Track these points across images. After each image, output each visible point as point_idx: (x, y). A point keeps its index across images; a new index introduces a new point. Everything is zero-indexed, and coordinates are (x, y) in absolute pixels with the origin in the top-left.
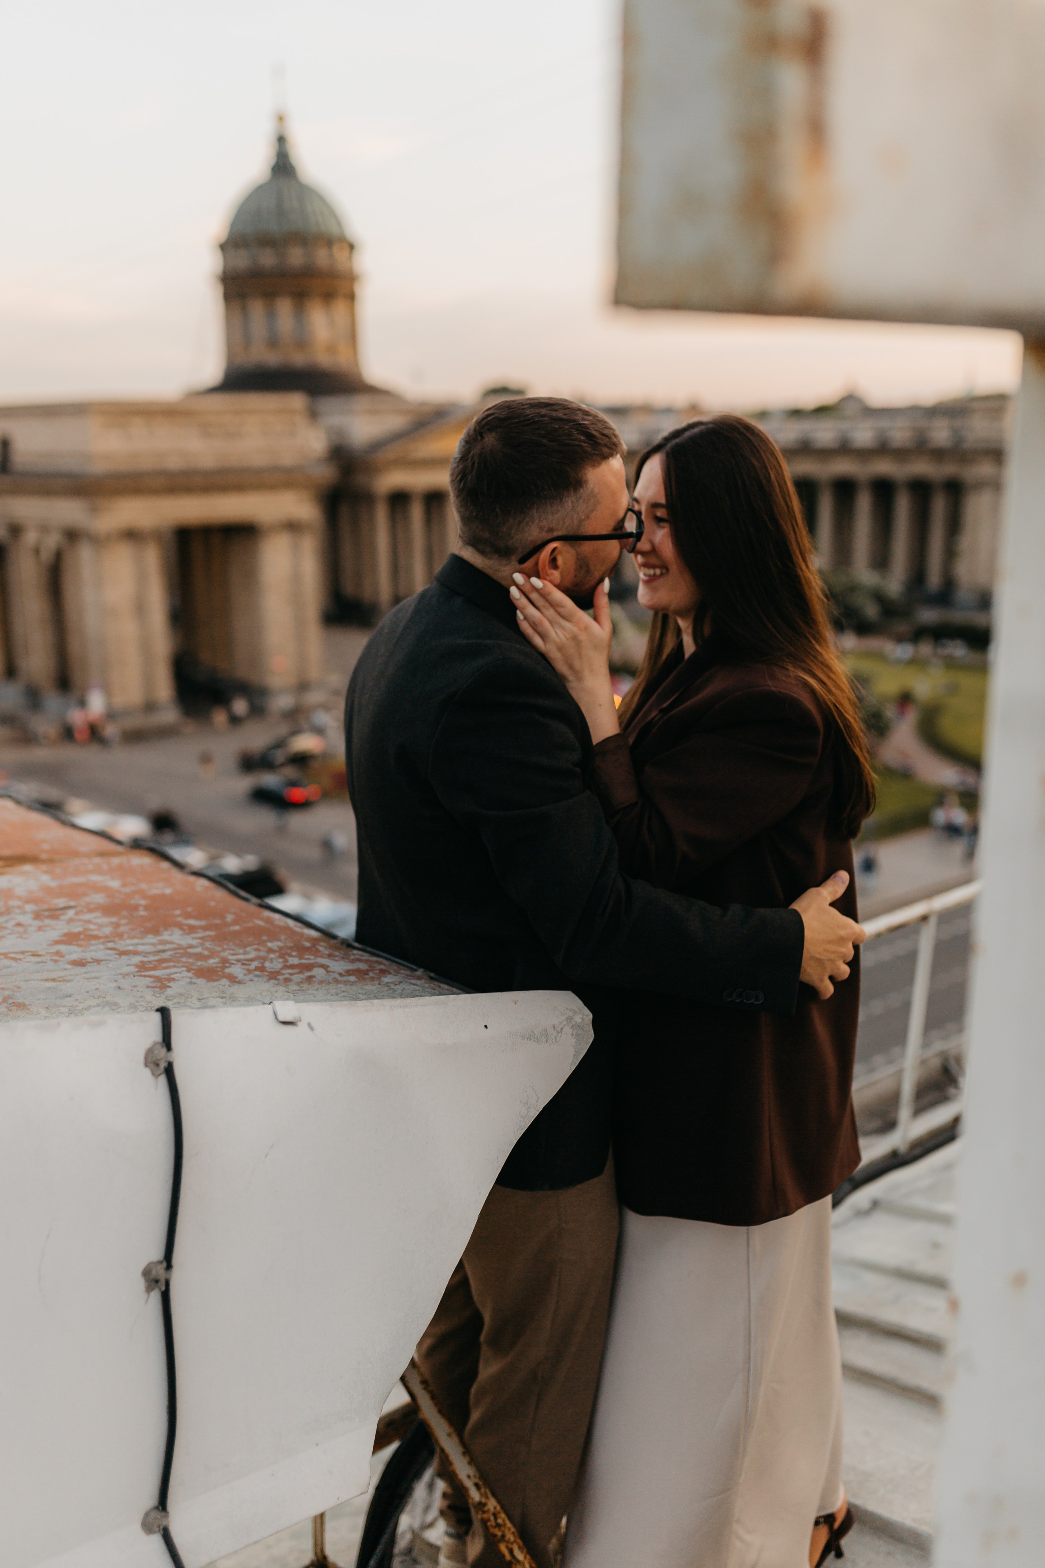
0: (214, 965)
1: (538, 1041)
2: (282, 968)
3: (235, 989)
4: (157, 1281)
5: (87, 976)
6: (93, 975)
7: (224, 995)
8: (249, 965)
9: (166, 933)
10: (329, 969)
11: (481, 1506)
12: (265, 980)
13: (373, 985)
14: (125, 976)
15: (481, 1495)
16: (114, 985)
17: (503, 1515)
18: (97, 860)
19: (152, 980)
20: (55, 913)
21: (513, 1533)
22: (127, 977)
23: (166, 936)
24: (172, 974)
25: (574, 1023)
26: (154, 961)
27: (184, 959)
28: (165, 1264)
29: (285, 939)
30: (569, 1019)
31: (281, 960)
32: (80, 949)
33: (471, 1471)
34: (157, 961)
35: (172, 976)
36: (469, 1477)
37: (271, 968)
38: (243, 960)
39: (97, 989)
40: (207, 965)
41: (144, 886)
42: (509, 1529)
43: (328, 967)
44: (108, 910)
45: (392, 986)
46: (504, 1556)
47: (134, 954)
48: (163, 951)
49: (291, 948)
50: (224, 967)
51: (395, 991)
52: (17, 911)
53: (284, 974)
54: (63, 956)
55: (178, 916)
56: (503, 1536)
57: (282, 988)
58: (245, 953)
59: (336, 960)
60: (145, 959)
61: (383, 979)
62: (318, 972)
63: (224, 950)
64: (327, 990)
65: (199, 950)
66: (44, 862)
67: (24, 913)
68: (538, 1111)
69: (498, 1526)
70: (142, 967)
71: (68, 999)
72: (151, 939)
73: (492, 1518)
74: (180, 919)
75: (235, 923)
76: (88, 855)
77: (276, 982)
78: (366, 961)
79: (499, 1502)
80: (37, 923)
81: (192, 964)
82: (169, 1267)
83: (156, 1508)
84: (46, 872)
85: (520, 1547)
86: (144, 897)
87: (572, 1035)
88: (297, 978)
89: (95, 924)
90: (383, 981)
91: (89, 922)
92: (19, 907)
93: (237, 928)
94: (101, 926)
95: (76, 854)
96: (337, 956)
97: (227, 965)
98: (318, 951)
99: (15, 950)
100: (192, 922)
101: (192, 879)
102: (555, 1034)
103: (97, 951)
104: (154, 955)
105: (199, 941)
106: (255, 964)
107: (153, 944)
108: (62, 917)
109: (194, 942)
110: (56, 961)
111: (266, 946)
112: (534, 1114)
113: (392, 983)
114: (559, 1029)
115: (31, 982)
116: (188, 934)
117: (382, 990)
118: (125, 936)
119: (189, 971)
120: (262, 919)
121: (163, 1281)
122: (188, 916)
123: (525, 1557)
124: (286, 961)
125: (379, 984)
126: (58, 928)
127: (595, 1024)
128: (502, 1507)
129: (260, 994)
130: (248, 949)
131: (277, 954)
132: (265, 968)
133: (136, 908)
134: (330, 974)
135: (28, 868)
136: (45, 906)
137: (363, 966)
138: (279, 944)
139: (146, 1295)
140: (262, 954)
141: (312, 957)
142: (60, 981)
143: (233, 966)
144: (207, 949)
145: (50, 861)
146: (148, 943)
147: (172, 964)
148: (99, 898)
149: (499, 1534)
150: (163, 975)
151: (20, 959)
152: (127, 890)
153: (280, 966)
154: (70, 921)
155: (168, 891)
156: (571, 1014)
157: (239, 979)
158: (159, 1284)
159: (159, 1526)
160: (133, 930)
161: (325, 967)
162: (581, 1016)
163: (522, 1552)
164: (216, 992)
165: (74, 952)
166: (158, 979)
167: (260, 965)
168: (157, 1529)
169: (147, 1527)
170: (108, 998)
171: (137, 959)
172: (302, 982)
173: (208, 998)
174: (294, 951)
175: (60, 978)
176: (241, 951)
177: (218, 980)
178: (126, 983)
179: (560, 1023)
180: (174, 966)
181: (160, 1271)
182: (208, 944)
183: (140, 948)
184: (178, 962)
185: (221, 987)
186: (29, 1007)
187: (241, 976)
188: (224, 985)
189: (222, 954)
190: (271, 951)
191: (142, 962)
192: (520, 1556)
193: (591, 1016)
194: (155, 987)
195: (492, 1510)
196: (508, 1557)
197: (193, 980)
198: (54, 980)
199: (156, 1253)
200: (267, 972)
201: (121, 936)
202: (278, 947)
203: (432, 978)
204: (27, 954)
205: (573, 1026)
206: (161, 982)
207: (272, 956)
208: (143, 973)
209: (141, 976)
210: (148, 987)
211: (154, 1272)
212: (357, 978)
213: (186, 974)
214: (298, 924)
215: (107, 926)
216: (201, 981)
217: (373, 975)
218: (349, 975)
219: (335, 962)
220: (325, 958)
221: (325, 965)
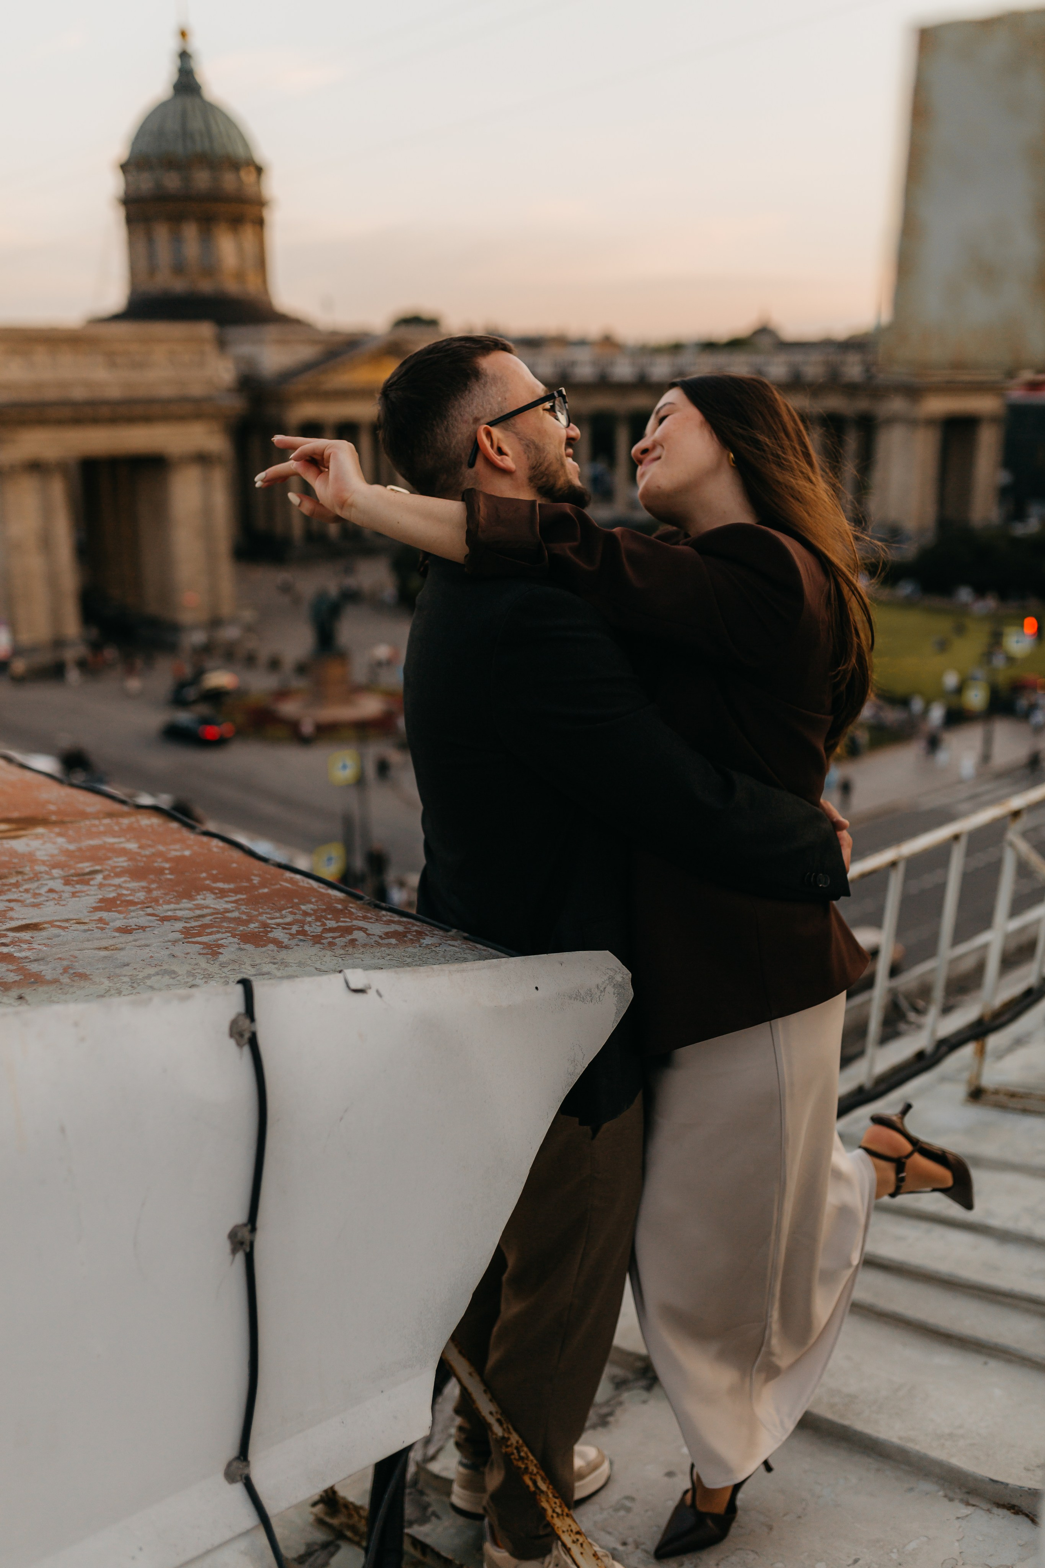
0: (256, 930)
1: (583, 1000)
2: (322, 932)
3: (283, 954)
4: (242, 1243)
5: (137, 943)
6: (143, 942)
7: (275, 961)
8: (290, 929)
9: (198, 897)
11: (504, 1440)
12: (310, 945)
13: (414, 947)
14: (175, 942)
15: (504, 1430)
16: (167, 952)
17: (525, 1449)
18: (107, 821)
19: (202, 946)
20: (84, 878)
21: (536, 1465)
22: (176, 944)
23: (199, 900)
24: (218, 940)
25: (615, 983)
26: (197, 926)
27: (225, 924)
28: (249, 1227)
29: (317, 901)
30: (611, 978)
31: (319, 924)
32: (122, 916)
33: (492, 1407)
34: (199, 926)
35: (220, 942)
36: (491, 1413)
37: (312, 932)
38: (282, 924)
39: (152, 957)
40: (249, 929)
41: (161, 848)
42: (532, 1461)
43: (366, 929)
44: (137, 873)
45: (434, 949)
46: (528, 1487)
47: (175, 920)
48: (203, 916)
49: (324, 910)
50: (267, 932)
51: (438, 953)
52: (47, 877)
53: (327, 938)
54: (108, 924)
55: (205, 879)
56: (527, 1468)
57: (329, 953)
58: (282, 917)
59: (371, 922)
60: (188, 925)
61: (422, 941)
62: (357, 935)
63: (261, 914)
64: (372, 953)
65: (236, 914)
66: (55, 823)
67: (53, 878)
68: (584, 1067)
69: (521, 1459)
70: (188, 933)
71: (126, 968)
72: (185, 904)
73: (515, 1451)
74: (208, 882)
75: (263, 885)
76: (96, 816)
77: (321, 946)
78: (399, 923)
79: (521, 1436)
80: (68, 888)
81: (235, 929)
82: (253, 1229)
83: (238, 1458)
84: (60, 835)
85: (543, 1479)
86: (167, 860)
87: (614, 994)
88: (340, 941)
89: (127, 889)
90: (423, 944)
91: (120, 886)
92: (47, 873)
93: (266, 890)
94: (133, 891)
95: (84, 815)
96: (371, 918)
97: (269, 929)
98: (351, 913)
99: (58, 918)
100: (220, 885)
101: (205, 839)
102: (599, 994)
103: (138, 918)
104: (195, 921)
105: (233, 905)
106: (295, 929)
107: (190, 909)
108: (92, 883)
109: (229, 906)
110: (102, 929)
111: (300, 909)
112: (580, 1070)
113: (431, 945)
114: (602, 989)
115: (84, 951)
116: (221, 898)
117: (425, 952)
118: (161, 901)
119: (234, 936)
120: (286, 880)
121: (248, 1243)
122: (215, 879)
123: (548, 1488)
124: (324, 924)
125: (420, 946)
126: (91, 895)
127: (634, 982)
128: (524, 1441)
129: (310, 958)
130: (284, 912)
131: (313, 917)
132: (307, 931)
133: (161, 871)
134: (371, 936)
135: (40, 830)
136: (72, 871)
137: (400, 928)
138: (312, 906)
139: (231, 1257)
140: (299, 917)
141: (348, 920)
142: (112, 950)
143: (273, 930)
144: (244, 913)
145: (61, 823)
146: (185, 908)
147: (215, 929)
148: (122, 862)
149: (523, 1466)
150: (210, 941)
151: (67, 928)
152: (147, 852)
153: (320, 929)
154: (101, 886)
155: (187, 853)
156: (611, 973)
157: (285, 943)
158: (244, 1246)
159: (241, 1476)
160: (166, 894)
161: (364, 930)
162: (622, 975)
163: (545, 1483)
164: (267, 958)
165: (117, 919)
166: (207, 945)
167: (301, 929)
168: (239, 1478)
169: (230, 1476)
170: (165, 967)
171: (179, 925)
172: (345, 946)
173: (260, 964)
174: (329, 914)
175: (111, 946)
176: (278, 915)
177: (265, 946)
178: (178, 949)
179: (603, 982)
180: (218, 932)
181: (245, 1233)
182: (243, 908)
183: (179, 914)
184: (222, 927)
185: (270, 952)
186: (91, 977)
187: (286, 941)
188: (273, 951)
189: (260, 918)
190: (305, 914)
191: (185, 928)
192: (543, 1487)
193: (630, 975)
194: (207, 954)
195: (514, 1443)
196: (532, 1488)
197: (242, 946)
198: (106, 948)
199: (240, 1216)
200: (308, 935)
201: (156, 900)
202: (312, 910)
203: (465, 938)
204: (72, 922)
205: (614, 984)
206: (211, 949)
207: (309, 919)
208: (190, 940)
209: (187, 942)
210: (200, 954)
211: (240, 1235)
212: (397, 940)
213: (232, 940)
214: (321, 885)
215: (139, 891)
216: (249, 947)
217: (412, 937)
218: (389, 938)
219: (371, 924)
220: (361, 920)
221: (363, 928)
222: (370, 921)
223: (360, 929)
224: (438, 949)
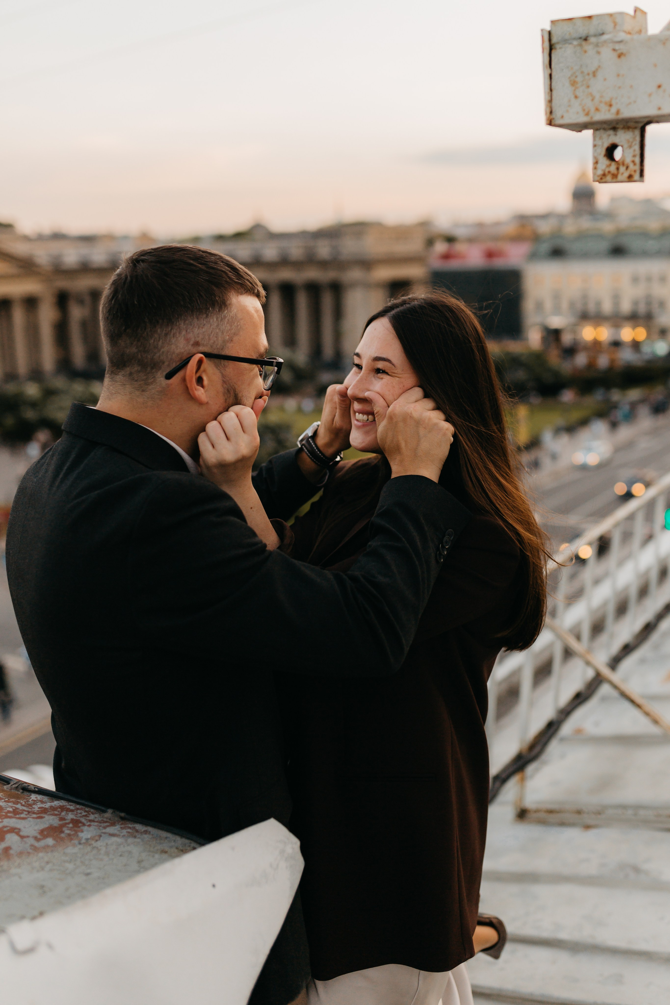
10: (22, 833)
13: (74, 845)
43: (20, 829)
45: (94, 844)
61: (81, 834)
90: (82, 837)
125: (80, 844)
134: (25, 839)
212: (54, 839)
217: (67, 832)
218: (45, 837)
219: (23, 821)
220: (10, 817)
221: (16, 828)
222: (22, 816)
223: (13, 830)
224: (99, 844)
